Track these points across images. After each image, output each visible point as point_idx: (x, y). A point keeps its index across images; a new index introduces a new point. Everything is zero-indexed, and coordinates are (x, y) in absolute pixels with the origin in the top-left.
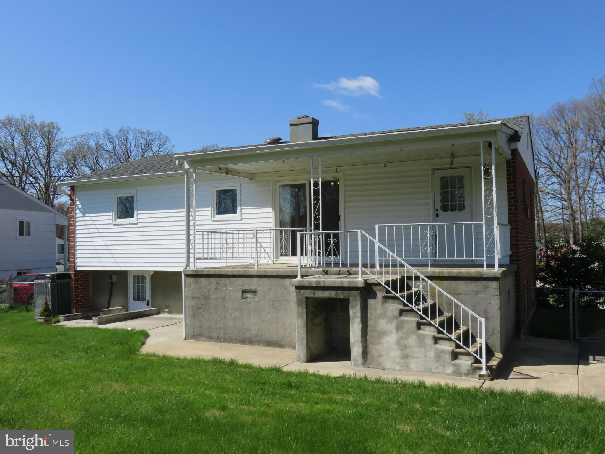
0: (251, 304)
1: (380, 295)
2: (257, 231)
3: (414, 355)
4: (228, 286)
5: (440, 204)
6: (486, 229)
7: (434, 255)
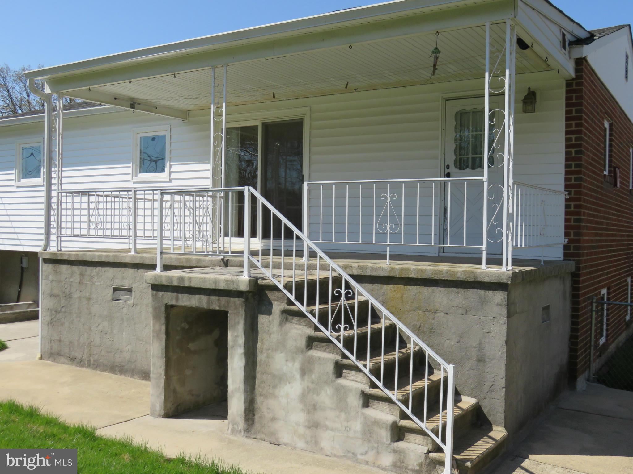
0: (125, 309)
1: (277, 307)
2: (135, 191)
3: (328, 423)
4: (95, 279)
5: (454, 157)
6: (488, 190)
7: (396, 236)
